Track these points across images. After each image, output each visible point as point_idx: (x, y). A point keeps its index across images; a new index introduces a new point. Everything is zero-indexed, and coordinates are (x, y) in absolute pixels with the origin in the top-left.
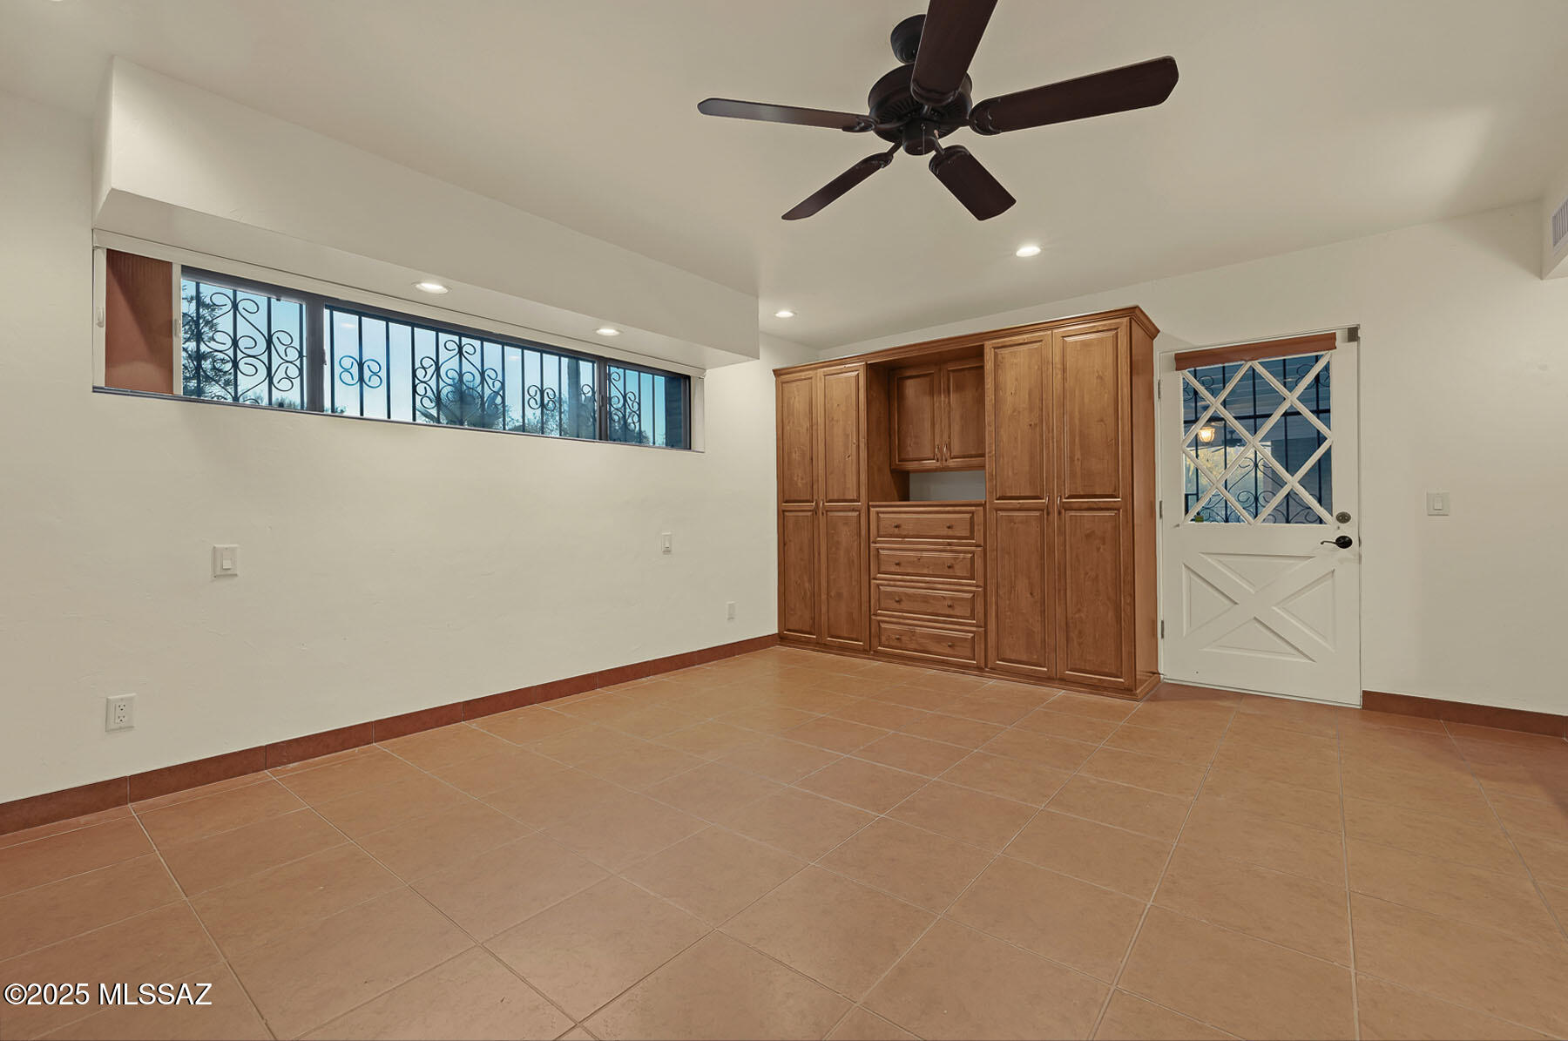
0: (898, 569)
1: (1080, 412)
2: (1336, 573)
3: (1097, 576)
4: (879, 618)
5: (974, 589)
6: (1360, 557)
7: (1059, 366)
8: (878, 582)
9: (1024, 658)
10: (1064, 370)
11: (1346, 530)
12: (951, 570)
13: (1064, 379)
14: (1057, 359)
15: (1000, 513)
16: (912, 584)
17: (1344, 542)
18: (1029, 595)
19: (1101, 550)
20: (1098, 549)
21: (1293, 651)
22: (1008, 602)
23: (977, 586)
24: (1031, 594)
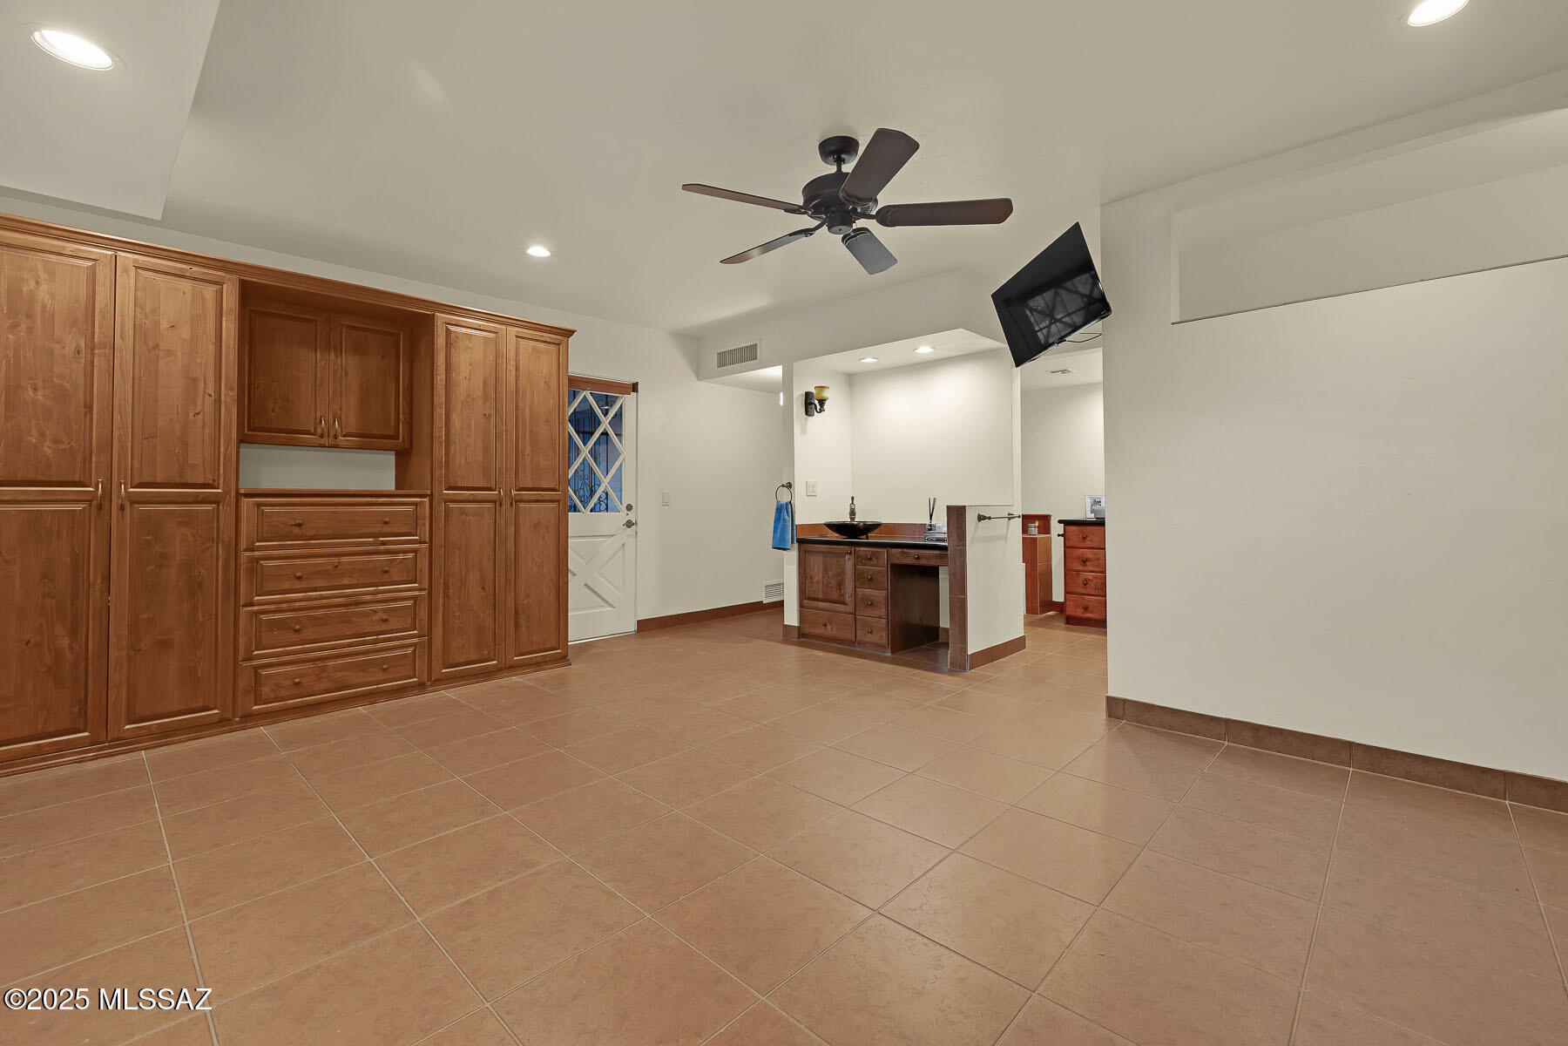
0: (298, 585)
1: (531, 412)
2: (626, 546)
3: (542, 563)
4: (255, 663)
5: (417, 593)
6: (636, 533)
7: (513, 363)
8: (256, 608)
9: (474, 657)
10: (517, 369)
11: (632, 517)
12: (386, 576)
13: (517, 377)
14: (512, 356)
15: (451, 505)
16: (324, 601)
17: (629, 524)
18: (480, 590)
19: (546, 538)
20: (544, 537)
21: (603, 604)
22: (457, 601)
23: (421, 590)
24: (483, 588)
